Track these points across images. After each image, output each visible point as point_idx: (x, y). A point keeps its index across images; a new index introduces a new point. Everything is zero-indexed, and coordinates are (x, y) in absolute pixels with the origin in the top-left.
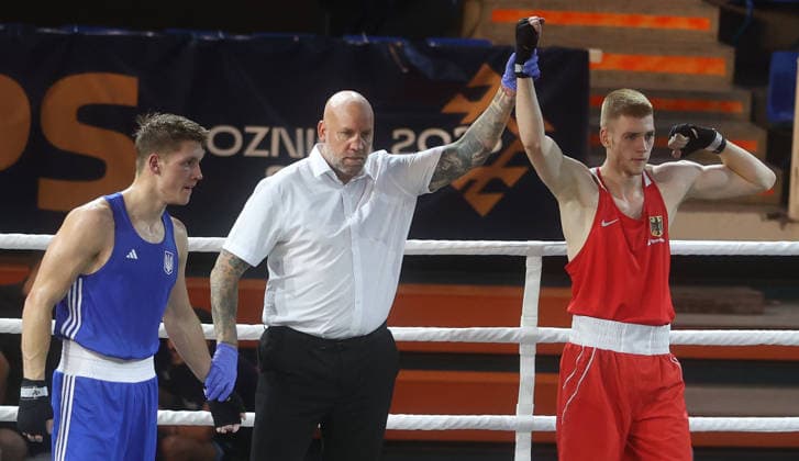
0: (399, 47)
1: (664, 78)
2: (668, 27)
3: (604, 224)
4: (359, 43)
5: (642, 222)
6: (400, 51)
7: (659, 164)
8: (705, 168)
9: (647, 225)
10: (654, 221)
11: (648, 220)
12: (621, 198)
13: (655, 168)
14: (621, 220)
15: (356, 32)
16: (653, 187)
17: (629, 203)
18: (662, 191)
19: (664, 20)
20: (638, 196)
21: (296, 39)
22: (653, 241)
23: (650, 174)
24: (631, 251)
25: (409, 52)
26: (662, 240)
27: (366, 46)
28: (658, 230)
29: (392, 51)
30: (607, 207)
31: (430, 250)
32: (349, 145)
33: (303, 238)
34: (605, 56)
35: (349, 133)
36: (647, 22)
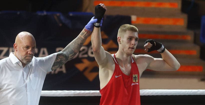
0: (58, 16)
1: (160, 27)
2: (161, 7)
3: (116, 77)
4: (43, 14)
5: (130, 77)
6: (58, 17)
7: (137, 55)
8: (155, 59)
9: (132, 78)
10: (134, 76)
11: (132, 76)
12: (123, 67)
13: (136, 56)
14: (122, 76)
15: (42, 10)
16: (135, 63)
17: (126, 69)
18: (138, 65)
19: (160, 4)
20: (129, 66)
21: (18, 13)
22: (134, 84)
23: (134, 58)
24: (125, 87)
25: (62, 18)
26: (138, 84)
27: (45, 16)
28: (136, 80)
29: (56, 17)
30: (117, 71)
31: (71, 94)
32: (27, 52)
33: (8, 88)
34: (138, 19)
35: (28, 47)
36: (154, 5)
